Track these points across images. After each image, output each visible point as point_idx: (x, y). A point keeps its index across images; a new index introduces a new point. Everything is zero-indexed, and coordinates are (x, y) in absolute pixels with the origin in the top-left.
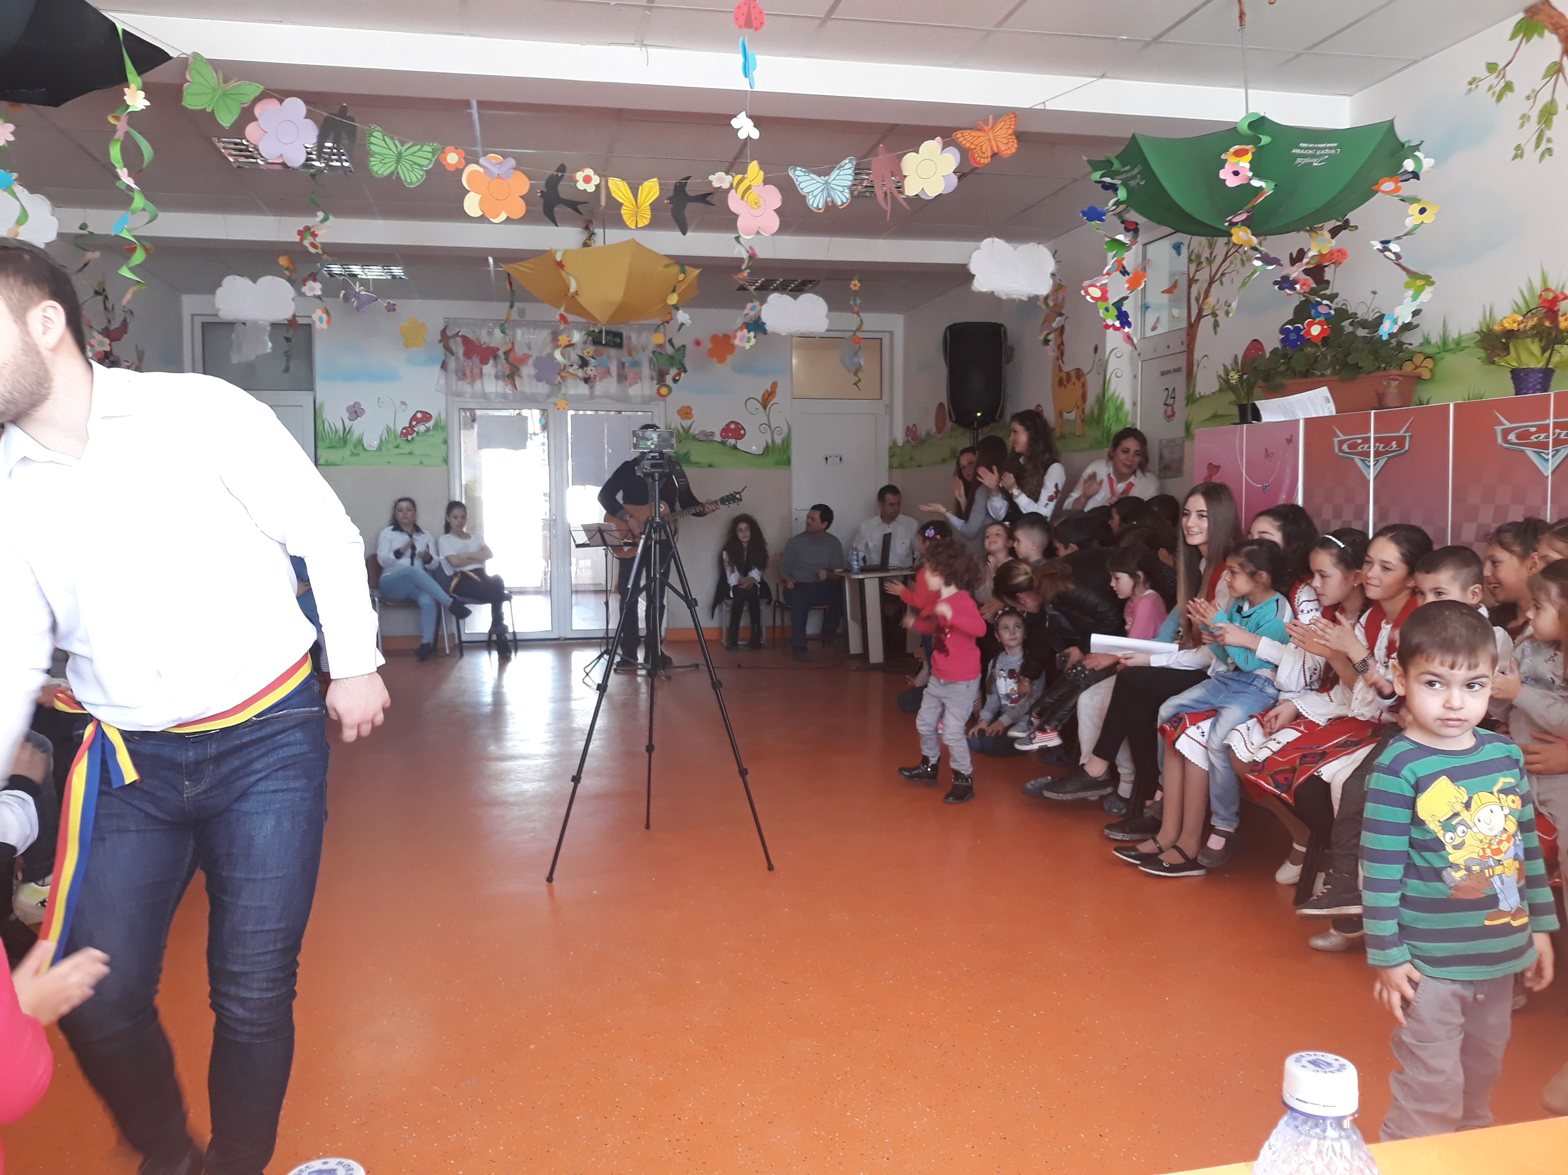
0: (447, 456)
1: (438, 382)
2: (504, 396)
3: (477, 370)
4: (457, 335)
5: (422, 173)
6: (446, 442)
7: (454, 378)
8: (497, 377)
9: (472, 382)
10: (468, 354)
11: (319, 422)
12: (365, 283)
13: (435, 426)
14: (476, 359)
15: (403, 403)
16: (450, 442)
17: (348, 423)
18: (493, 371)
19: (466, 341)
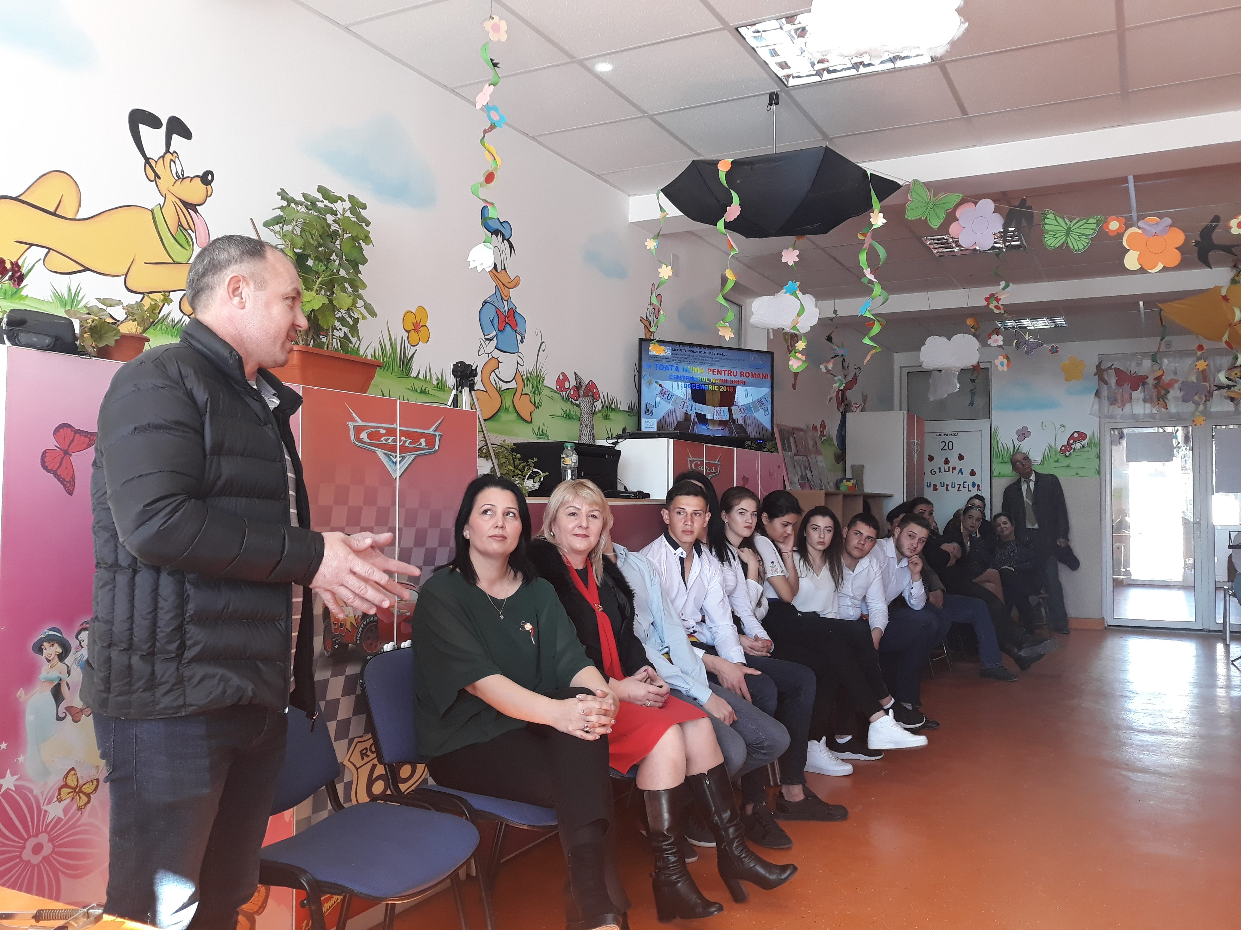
0: (1099, 468)
1: (1093, 407)
2: (1152, 416)
3: (1126, 396)
4: (1110, 368)
5: (1087, 241)
6: (1098, 457)
7: (1106, 403)
8: (1145, 401)
9: (1123, 405)
10: (1119, 383)
12: (1033, 332)
14: (1127, 387)
15: (1063, 426)
16: (1102, 456)
18: (1142, 396)
19: (1118, 372)
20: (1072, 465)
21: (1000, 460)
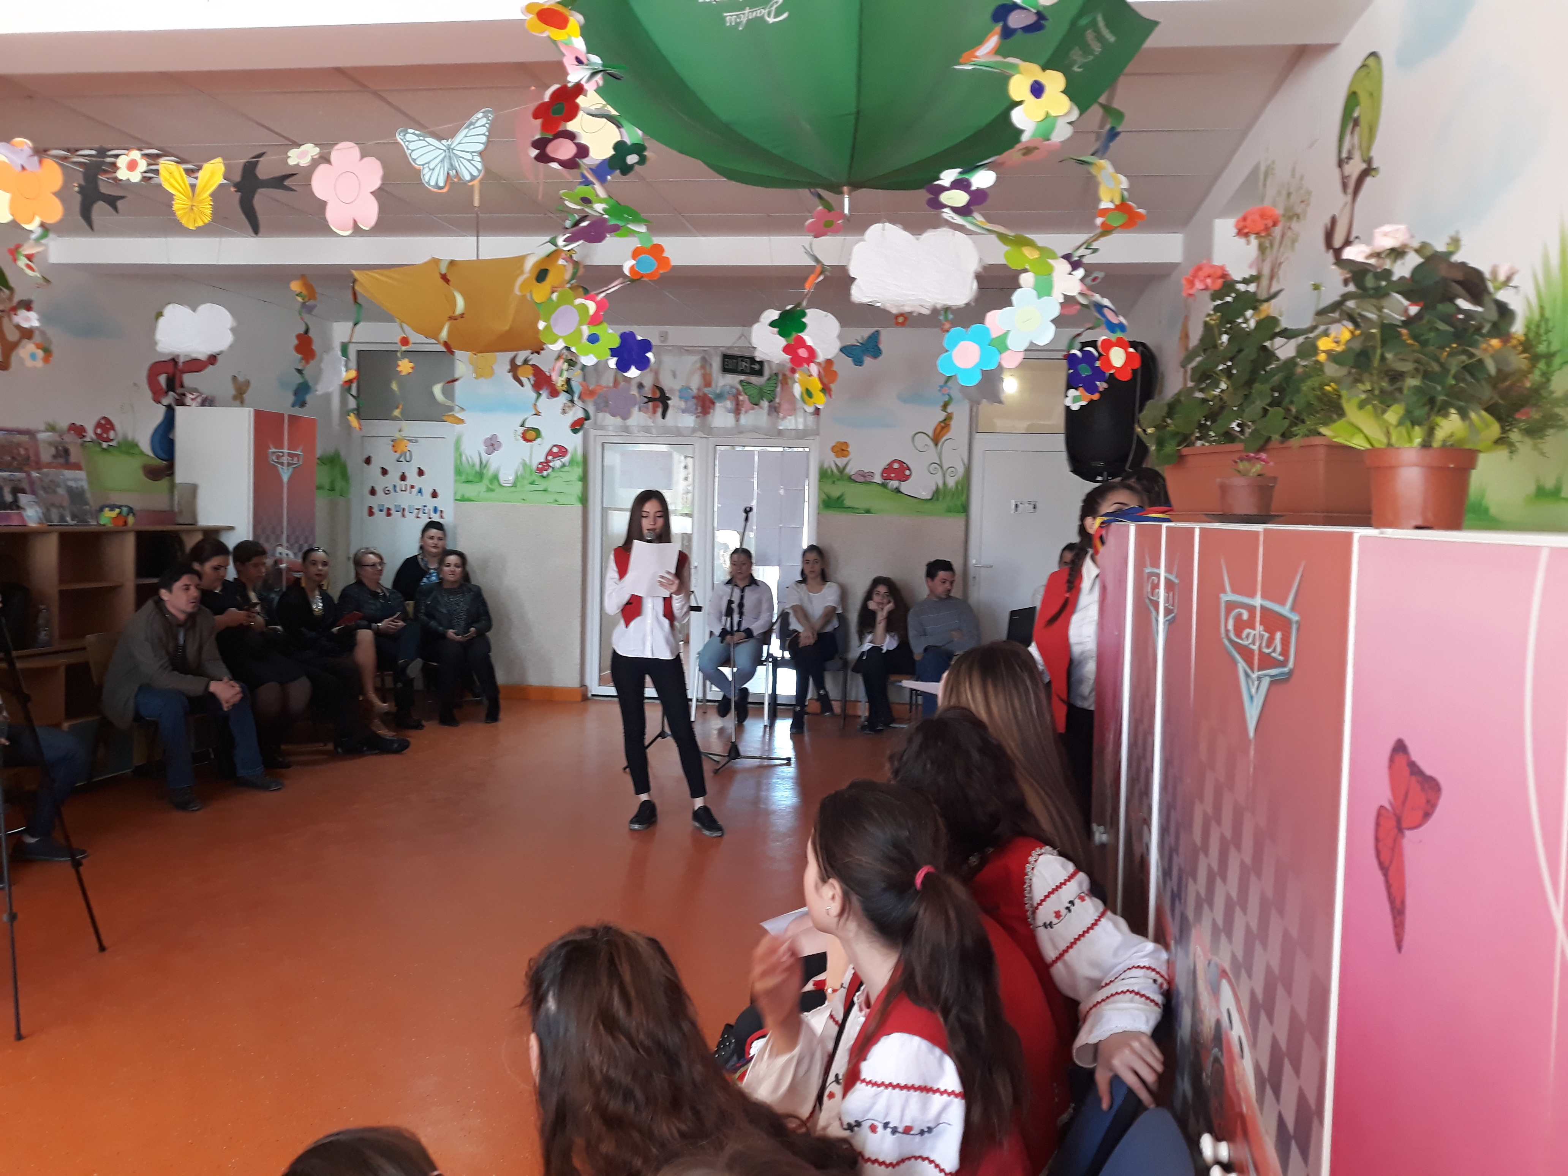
0: (584, 494)
6: (582, 479)
11: (459, 455)
13: (571, 462)
16: (589, 478)
17: (485, 456)
20: (551, 489)
21: (465, 478)
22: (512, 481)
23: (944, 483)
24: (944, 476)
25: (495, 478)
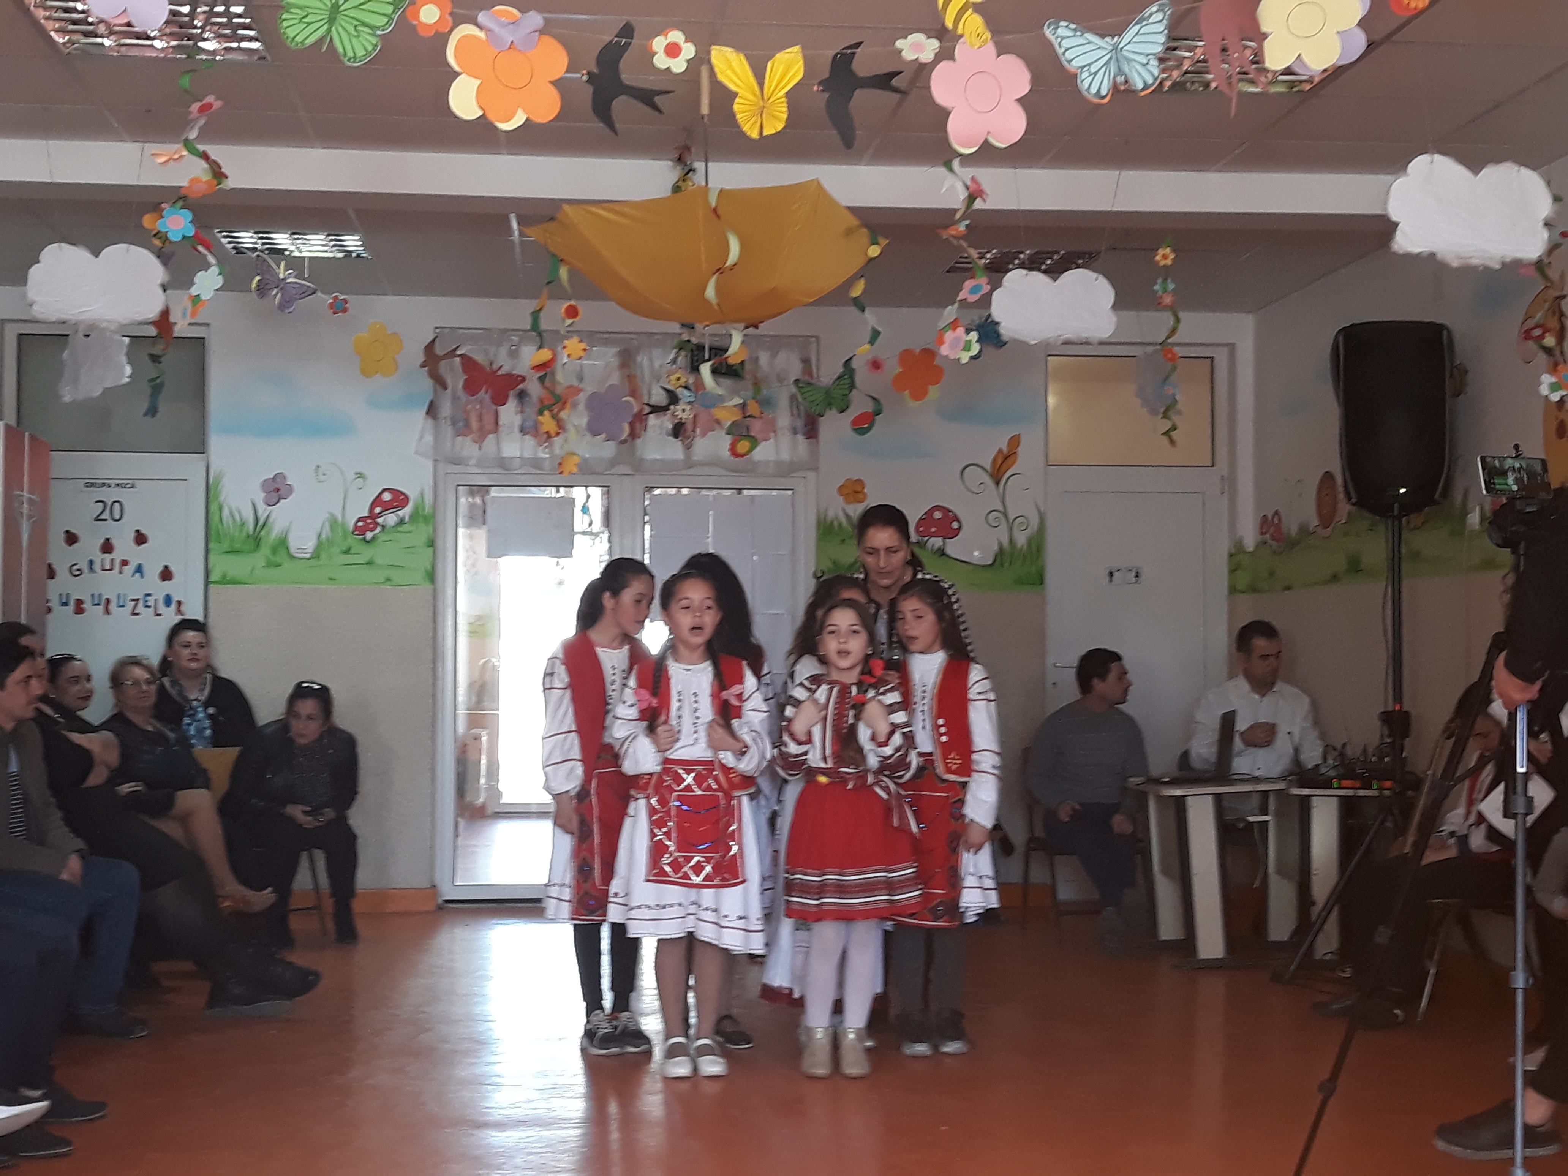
0: (433, 567)
1: (421, 438)
2: (536, 463)
3: (488, 418)
4: (452, 353)
5: (374, 40)
6: (432, 544)
7: (448, 431)
8: (523, 431)
9: (481, 438)
10: (471, 387)
11: (214, 507)
12: (296, 264)
13: (415, 516)
14: (484, 395)
15: (360, 475)
16: (439, 543)
17: (263, 510)
18: (517, 420)
19: (468, 363)
20: (379, 561)
21: (225, 546)
22: (310, 551)
23: (1011, 541)
24: (1011, 529)
25: (282, 543)
